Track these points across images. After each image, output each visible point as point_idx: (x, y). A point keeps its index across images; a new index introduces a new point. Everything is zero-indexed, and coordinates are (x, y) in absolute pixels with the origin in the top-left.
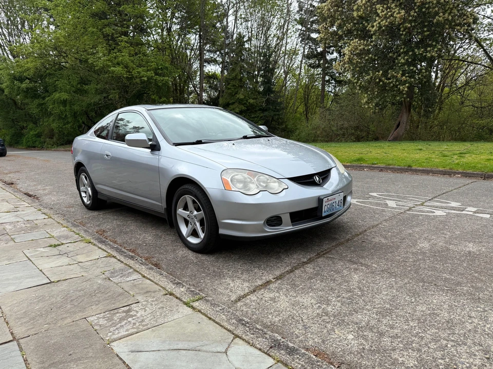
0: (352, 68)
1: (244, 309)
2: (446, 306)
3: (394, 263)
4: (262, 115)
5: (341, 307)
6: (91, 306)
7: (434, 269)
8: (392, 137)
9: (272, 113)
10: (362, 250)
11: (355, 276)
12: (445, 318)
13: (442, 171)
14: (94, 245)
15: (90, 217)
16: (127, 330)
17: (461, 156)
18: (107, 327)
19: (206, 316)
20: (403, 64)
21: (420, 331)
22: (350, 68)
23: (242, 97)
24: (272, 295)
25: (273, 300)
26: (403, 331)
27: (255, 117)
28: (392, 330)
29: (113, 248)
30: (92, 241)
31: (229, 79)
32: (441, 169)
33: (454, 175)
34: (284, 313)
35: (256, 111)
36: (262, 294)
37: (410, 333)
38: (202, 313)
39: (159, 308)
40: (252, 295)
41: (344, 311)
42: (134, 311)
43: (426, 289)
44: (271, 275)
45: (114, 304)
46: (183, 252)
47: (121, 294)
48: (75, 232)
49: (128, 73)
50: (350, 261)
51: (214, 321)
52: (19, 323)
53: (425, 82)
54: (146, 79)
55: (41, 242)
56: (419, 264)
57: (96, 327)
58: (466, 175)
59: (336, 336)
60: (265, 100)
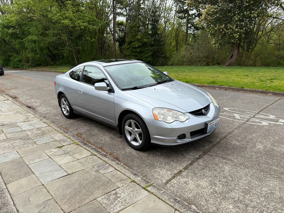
0: (206, 23)
1: (171, 188)
2: (277, 188)
3: (245, 159)
4: (151, 48)
5: (222, 188)
6: (96, 190)
7: (268, 164)
8: (228, 63)
9: (157, 48)
10: (227, 150)
11: (226, 168)
12: (278, 196)
13: (261, 91)
14: (81, 146)
15: (69, 123)
16: (120, 207)
17: (271, 81)
18: (108, 205)
19: (157, 196)
20: (237, 21)
21: (266, 204)
22: (205, 23)
23: (139, 37)
24: (184, 180)
25: (186, 182)
26: (258, 203)
27: (147, 50)
28: (252, 203)
29: (93, 149)
30: (80, 144)
31: (132, 26)
32: (261, 90)
33: (268, 94)
34: (193, 191)
35: (148, 46)
36: (179, 179)
37: (261, 205)
38: (154, 194)
39: (131, 192)
40: (173, 179)
41: (225, 191)
42: (119, 193)
43: (265, 177)
44: (181, 167)
45: (107, 189)
46: (129, 150)
47: (108, 182)
48: (68, 137)
49: (72, 24)
50: (222, 157)
51: (162, 200)
52: (63, 202)
53: (249, 31)
54: (83, 27)
55: (51, 144)
56: (259, 160)
57: (104, 205)
58: (275, 94)
59: (224, 206)
60: (153, 39)
